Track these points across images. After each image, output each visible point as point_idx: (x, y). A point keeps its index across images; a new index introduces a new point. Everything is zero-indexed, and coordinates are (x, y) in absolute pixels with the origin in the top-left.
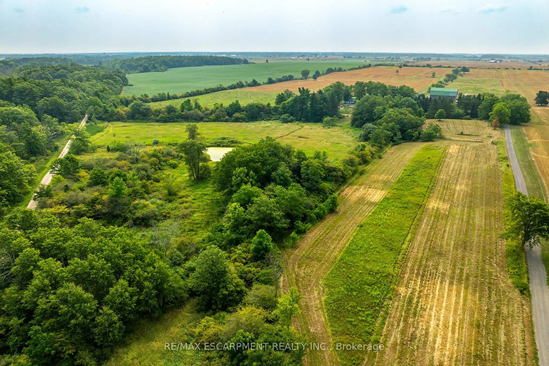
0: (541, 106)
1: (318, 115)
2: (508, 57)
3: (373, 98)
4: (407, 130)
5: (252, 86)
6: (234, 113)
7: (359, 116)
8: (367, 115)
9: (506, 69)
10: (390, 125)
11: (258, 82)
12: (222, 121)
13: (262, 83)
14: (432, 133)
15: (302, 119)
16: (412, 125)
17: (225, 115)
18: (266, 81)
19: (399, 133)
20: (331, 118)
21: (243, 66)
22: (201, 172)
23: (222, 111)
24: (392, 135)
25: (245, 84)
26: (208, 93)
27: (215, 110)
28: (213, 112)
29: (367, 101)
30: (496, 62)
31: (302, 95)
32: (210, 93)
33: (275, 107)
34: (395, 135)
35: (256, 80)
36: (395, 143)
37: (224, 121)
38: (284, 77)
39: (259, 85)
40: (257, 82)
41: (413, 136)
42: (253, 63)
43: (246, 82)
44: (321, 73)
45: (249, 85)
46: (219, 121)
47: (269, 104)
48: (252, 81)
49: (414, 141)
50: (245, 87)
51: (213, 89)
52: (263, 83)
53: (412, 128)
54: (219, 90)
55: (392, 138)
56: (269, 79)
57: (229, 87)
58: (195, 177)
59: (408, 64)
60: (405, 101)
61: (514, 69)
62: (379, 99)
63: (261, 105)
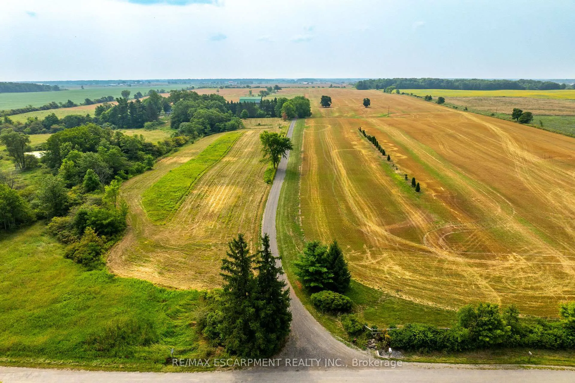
0: (326, 107)
1: (139, 122)
2: (319, 81)
3: (185, 103)
4: (215, 124)
5: (68, 107)
6: (51, 125)
7: (176, 119)
8: (183, 117)
9: (313, 87)
10: (201, 120)
11: (75, 103)
12: (39, 133)
13: (79, 104)
14: (234, 124)
15: (124, 126)
16: (219, 120)
17: (42, 128)
18: (83, 102)
19: (208, 126)
20: (151, 123)
21: (53, 92)
22: (27, 163)
23: (38, 124)
24: (203, 128)
25: (59, 105)
26: (17, 114)
27: (30, 123)
28: (26, 126)
29: (181, 104)
30: (308, 84)
31: (121, 104)
32: (18, 114)
33: (96, 118)
34: (206, 128)
35: (72, 101)
36: (206, 134)
37: (42, 133)
38: (103, 98)
39: (76, 106)
40: (73, 103)
41: (221, 128)
42: (66, 90)
43: (60, 103)
44: (143, 95)
45: (64, 106)
46: (36, 134)
47: (88, 115)
48: (67, 102)
49: (222, 132)
50: (60, 107)
51: (22, 110)
52: (81, 104)
53: (219, 122)
54: (30, 111)
55: (203, 130)
56: (86, 100)
57: (41, 108)
58: (21, 167)
59: (231, 87)
60: (213, 104)
61: (319, 87)
62: (191, 102)
63: (80, 116)
